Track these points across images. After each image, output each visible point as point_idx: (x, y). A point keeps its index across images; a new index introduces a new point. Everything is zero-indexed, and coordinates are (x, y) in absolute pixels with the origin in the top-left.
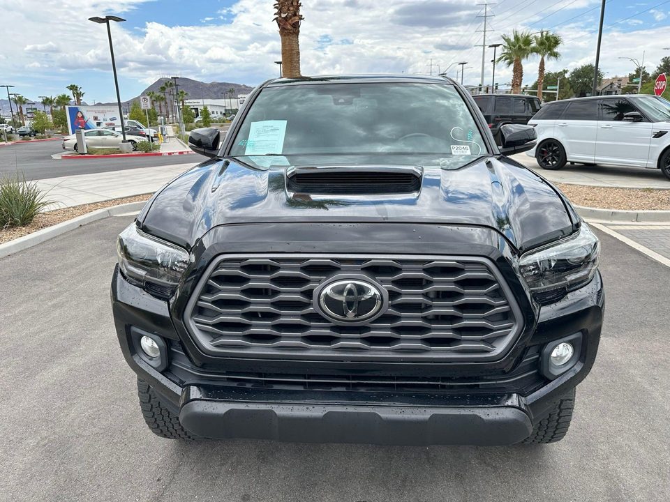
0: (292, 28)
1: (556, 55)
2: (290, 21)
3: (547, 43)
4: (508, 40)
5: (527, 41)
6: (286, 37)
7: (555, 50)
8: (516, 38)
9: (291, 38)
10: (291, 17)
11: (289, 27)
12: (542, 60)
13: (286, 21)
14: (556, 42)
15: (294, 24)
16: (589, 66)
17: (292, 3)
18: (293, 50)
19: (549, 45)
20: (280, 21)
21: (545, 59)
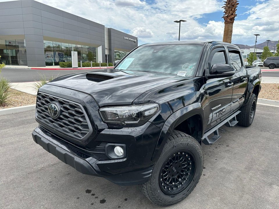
0: (230, 20)
2: (229, 18)
6: (227, 25)
9: (229, 25)
10: (230, 16)
11: (228, 20)
13: (228, 17)
15: (231, 19)
17: (231, 10)
18: (229, 30)
20: (225, 18)
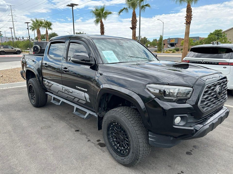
1: (51, 29)
3: (48, 24)
4: (33, 21)
5: (41, 23)
7: (51, 27)
8: (37, 21)
12: (47, 30)
14: (51, 24)
16: (54, 33)
19: (48, 25)
21: (48, 29)
